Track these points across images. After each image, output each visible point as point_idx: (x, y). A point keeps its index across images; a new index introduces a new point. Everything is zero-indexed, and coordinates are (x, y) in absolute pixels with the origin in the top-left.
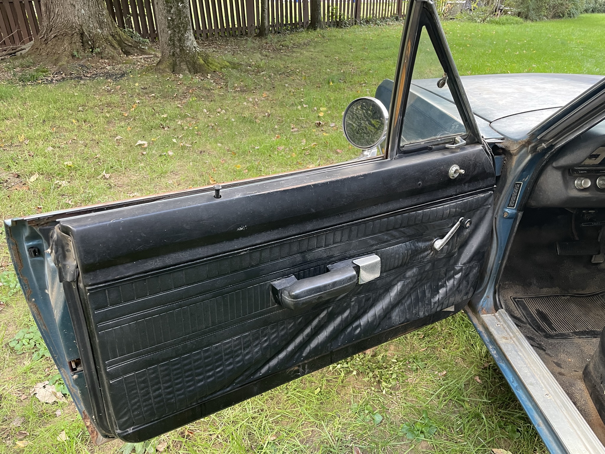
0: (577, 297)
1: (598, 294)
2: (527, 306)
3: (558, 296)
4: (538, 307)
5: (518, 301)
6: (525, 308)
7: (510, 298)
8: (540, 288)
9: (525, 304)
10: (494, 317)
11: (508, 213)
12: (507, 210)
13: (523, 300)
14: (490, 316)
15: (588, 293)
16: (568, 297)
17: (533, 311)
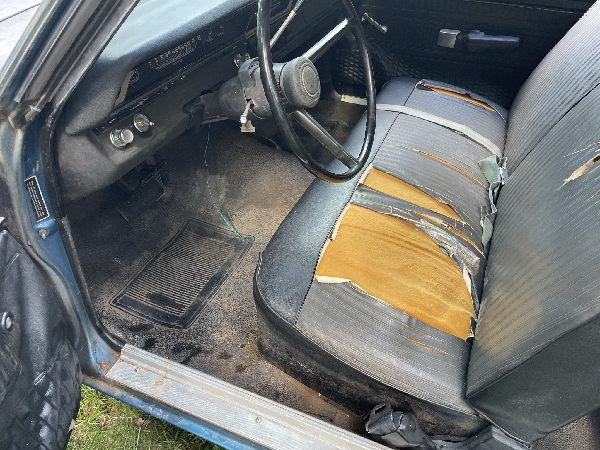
0: (169, 247)
1: (183, 230)
2: (135, 300)
3: (153, 261)
4: (146, 292)
5: (121, 301)
6: (135, 304)
7: (110, 306)
8: (130, 266)
9: (131, 299)
10: (123, 363)
11: (44, 229)
12: (40, 226)
13: (125, 295)
14: (117, 366)
15: (174, 235)
16: (163, 254)
17: (145, 301)
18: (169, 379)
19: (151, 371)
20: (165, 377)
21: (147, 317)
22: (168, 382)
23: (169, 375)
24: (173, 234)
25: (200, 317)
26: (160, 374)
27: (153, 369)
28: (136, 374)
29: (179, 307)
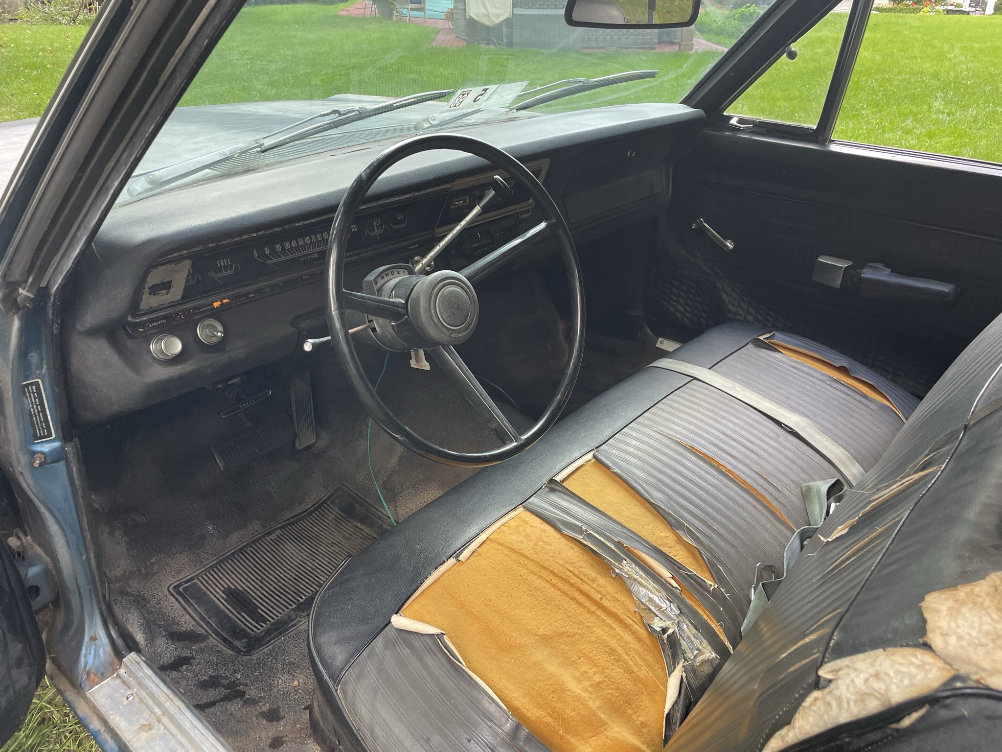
0: (293, 523)
1: (325, 502)
2: (205, 593)
3: (260, 538)
4: (226, 583)
5: (185, 589)
6: (201, 598)
7: (167, 593)
8: (224, 539)
9: (201, 589)
10: (118, 681)
11: (42, 453)
12: (38, 448)
13: (196, 581)
14: (108, 683)
15: (309, 506)
16: (278, 532)
17: (218, 597)
18: (163, 724)
19: (146, 704)
20: (159, 721)
21: (207, 623)
22: (159, 729)
23: (165, 720)
24: (308, 504)
25: (277, 643)
26: (154, 713)
27: (150, 702)
28: (125, 702)
29: (260, 619)
